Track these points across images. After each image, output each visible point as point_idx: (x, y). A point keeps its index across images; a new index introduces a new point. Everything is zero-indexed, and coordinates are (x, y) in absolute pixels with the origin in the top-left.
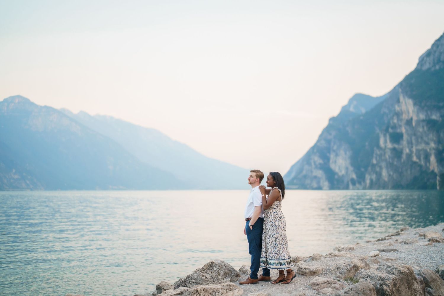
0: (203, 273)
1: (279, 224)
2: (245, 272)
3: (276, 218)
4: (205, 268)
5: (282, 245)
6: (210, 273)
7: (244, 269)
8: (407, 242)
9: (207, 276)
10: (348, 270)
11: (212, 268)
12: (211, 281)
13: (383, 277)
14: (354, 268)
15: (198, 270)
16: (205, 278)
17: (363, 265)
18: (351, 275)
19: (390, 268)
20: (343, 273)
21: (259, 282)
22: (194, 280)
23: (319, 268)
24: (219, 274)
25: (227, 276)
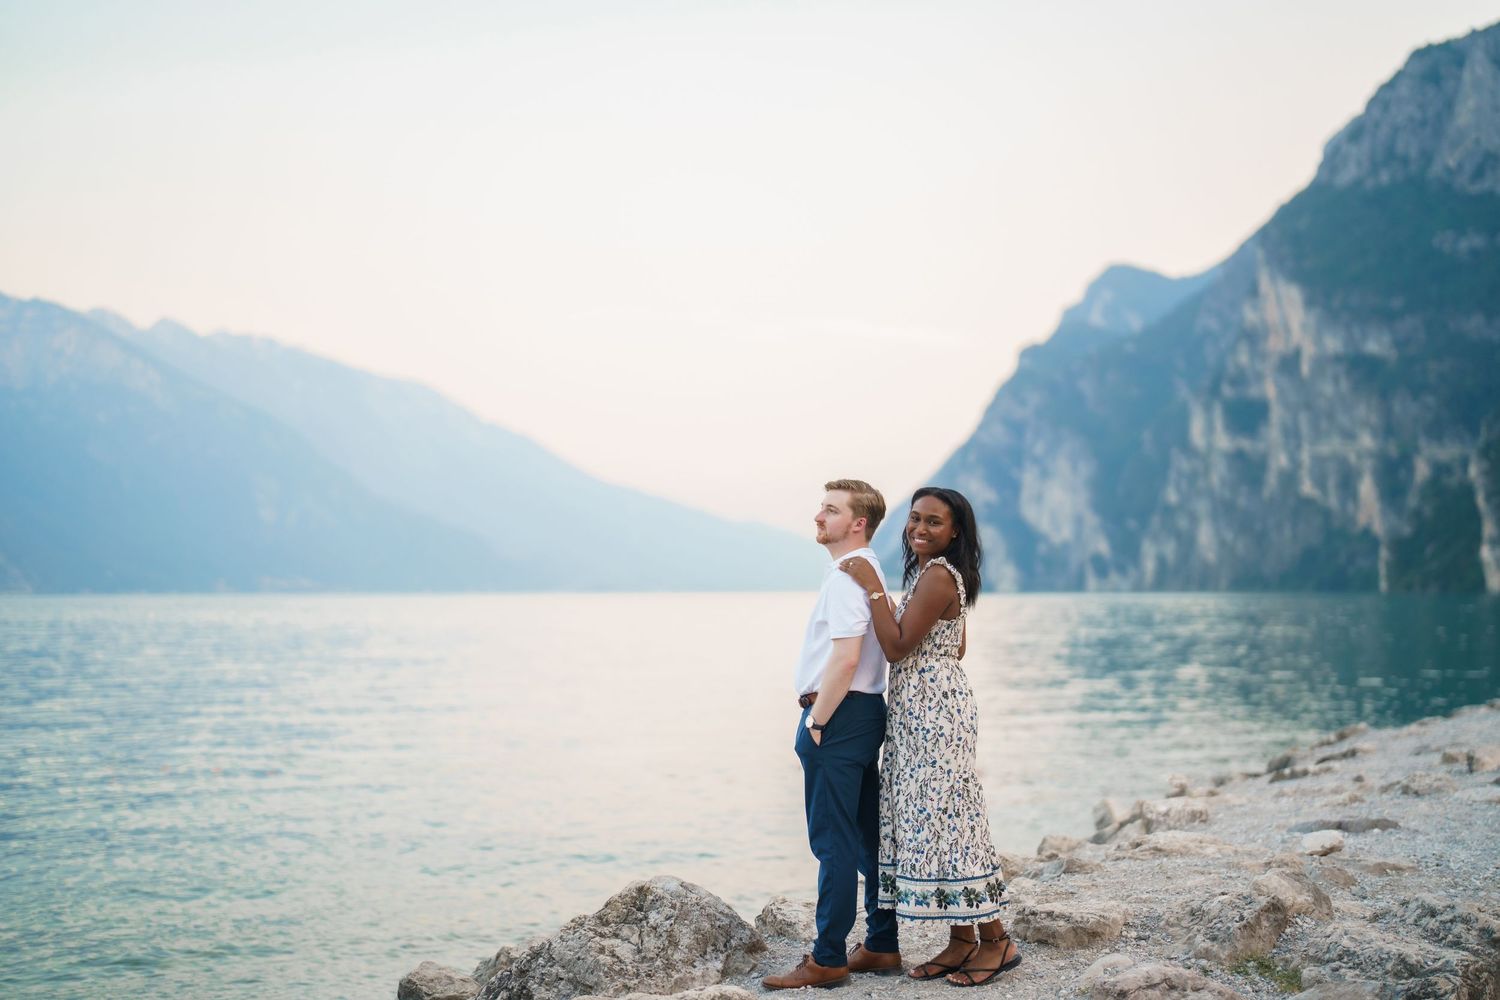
0: (602, 935)
1: (938, 722)
2: (784, 930)
3: (929, 694)
4: (612, 915)
5: (950, 816)
6: (635, 939)
7: (779, 917)
8: (1414, 786)
9: (618, 952)
10: (1245, 922)
11: (640, 915)
12: (637, 975)
13: (1415, 958)
14: (1272, 916)
15: (579, 923)
16: (608, 959)
17: (1304, 899)
18: (1257, 946)
19: (1439, 918)
20: (1221, 935)
21: (854, 976)
22: (563, 967)
23: (1111, 910)
24: (673, 942)
25: (709, 950)
